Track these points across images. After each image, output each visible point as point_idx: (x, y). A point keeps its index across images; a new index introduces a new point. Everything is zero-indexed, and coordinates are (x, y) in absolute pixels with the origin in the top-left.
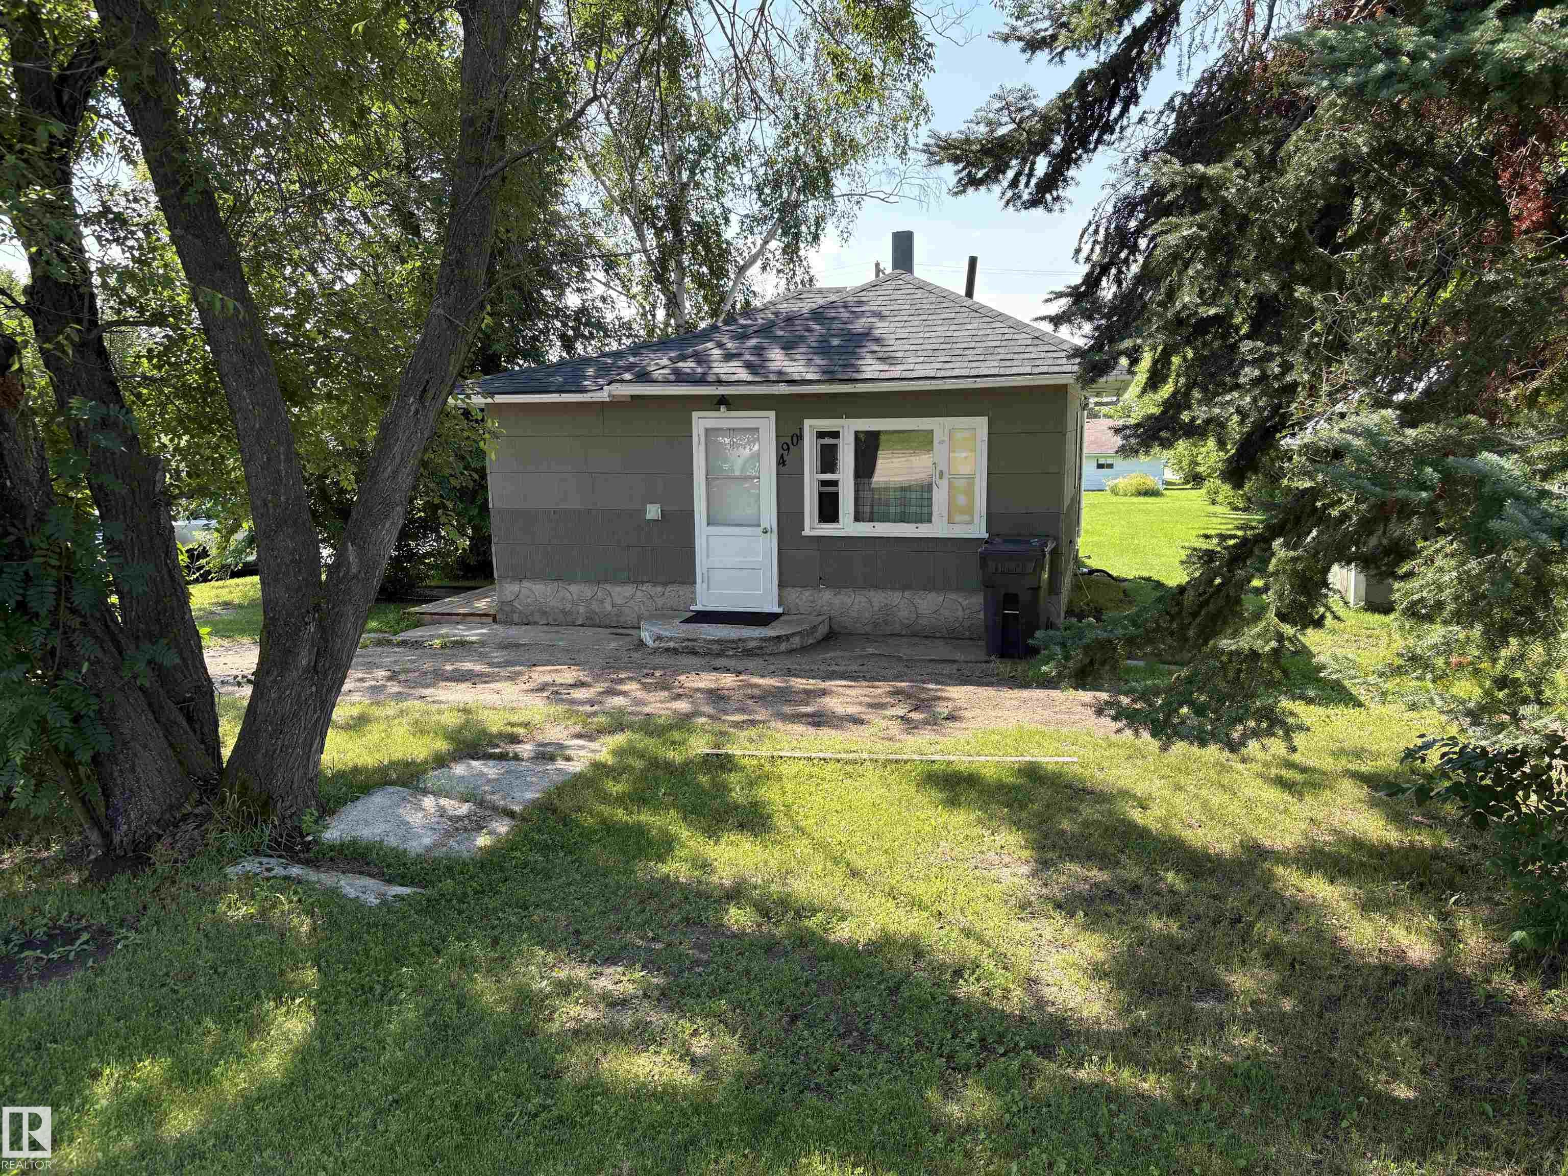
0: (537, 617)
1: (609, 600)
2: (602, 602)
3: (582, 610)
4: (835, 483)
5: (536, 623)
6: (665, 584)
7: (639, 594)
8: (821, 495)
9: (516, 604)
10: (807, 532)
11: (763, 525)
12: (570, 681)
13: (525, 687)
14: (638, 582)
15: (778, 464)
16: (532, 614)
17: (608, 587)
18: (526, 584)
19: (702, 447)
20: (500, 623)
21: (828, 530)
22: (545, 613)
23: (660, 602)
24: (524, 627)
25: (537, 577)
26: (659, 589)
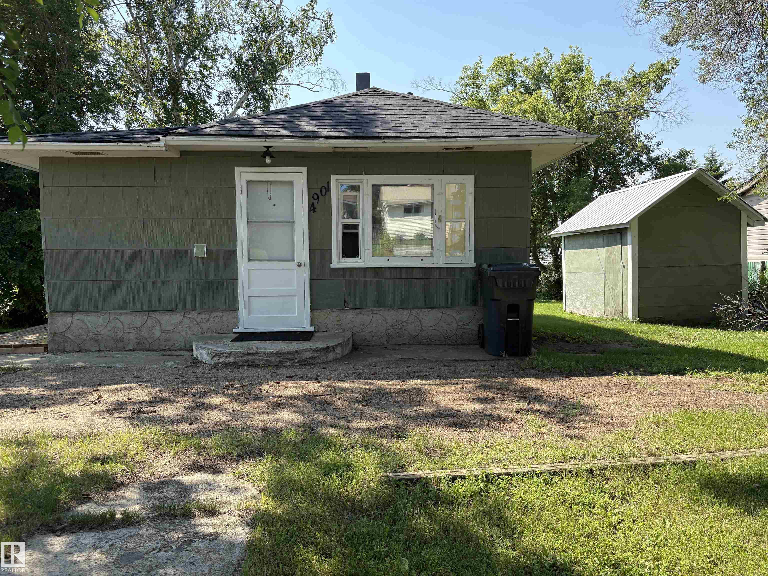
0: (88, 345)
1: (158, 328)
2: (152, 329)
3: (132, 336)
4: (355, 227)
5: (87, 351)
6: (210, 311)
7: (186, 320)
8: (344, 235)
9: (67, 335)
10: (335, 265)
11: (297, 260)
12: (148, 398)
13: (99, 407)
14: (186, 311)
15: (310, 211)
16: (84, 342)
17: (158, 316)
18: (77, 316)
19: (244, 196)
20: (53, 351)
21: (351, 263)
22: (97, 341)
23: (205, 326)
24: (76, 355)
25: (89, 311)
26: (205, 316)
